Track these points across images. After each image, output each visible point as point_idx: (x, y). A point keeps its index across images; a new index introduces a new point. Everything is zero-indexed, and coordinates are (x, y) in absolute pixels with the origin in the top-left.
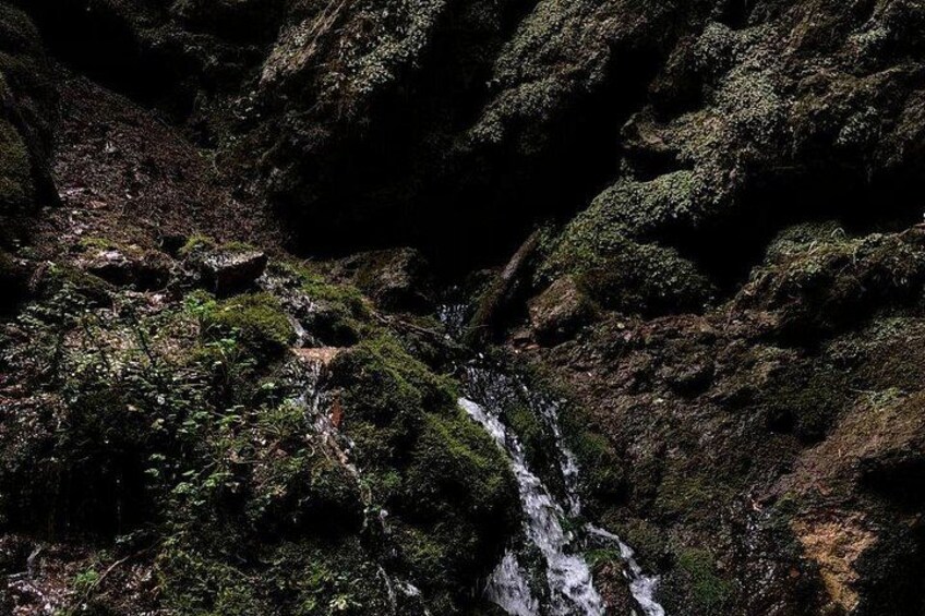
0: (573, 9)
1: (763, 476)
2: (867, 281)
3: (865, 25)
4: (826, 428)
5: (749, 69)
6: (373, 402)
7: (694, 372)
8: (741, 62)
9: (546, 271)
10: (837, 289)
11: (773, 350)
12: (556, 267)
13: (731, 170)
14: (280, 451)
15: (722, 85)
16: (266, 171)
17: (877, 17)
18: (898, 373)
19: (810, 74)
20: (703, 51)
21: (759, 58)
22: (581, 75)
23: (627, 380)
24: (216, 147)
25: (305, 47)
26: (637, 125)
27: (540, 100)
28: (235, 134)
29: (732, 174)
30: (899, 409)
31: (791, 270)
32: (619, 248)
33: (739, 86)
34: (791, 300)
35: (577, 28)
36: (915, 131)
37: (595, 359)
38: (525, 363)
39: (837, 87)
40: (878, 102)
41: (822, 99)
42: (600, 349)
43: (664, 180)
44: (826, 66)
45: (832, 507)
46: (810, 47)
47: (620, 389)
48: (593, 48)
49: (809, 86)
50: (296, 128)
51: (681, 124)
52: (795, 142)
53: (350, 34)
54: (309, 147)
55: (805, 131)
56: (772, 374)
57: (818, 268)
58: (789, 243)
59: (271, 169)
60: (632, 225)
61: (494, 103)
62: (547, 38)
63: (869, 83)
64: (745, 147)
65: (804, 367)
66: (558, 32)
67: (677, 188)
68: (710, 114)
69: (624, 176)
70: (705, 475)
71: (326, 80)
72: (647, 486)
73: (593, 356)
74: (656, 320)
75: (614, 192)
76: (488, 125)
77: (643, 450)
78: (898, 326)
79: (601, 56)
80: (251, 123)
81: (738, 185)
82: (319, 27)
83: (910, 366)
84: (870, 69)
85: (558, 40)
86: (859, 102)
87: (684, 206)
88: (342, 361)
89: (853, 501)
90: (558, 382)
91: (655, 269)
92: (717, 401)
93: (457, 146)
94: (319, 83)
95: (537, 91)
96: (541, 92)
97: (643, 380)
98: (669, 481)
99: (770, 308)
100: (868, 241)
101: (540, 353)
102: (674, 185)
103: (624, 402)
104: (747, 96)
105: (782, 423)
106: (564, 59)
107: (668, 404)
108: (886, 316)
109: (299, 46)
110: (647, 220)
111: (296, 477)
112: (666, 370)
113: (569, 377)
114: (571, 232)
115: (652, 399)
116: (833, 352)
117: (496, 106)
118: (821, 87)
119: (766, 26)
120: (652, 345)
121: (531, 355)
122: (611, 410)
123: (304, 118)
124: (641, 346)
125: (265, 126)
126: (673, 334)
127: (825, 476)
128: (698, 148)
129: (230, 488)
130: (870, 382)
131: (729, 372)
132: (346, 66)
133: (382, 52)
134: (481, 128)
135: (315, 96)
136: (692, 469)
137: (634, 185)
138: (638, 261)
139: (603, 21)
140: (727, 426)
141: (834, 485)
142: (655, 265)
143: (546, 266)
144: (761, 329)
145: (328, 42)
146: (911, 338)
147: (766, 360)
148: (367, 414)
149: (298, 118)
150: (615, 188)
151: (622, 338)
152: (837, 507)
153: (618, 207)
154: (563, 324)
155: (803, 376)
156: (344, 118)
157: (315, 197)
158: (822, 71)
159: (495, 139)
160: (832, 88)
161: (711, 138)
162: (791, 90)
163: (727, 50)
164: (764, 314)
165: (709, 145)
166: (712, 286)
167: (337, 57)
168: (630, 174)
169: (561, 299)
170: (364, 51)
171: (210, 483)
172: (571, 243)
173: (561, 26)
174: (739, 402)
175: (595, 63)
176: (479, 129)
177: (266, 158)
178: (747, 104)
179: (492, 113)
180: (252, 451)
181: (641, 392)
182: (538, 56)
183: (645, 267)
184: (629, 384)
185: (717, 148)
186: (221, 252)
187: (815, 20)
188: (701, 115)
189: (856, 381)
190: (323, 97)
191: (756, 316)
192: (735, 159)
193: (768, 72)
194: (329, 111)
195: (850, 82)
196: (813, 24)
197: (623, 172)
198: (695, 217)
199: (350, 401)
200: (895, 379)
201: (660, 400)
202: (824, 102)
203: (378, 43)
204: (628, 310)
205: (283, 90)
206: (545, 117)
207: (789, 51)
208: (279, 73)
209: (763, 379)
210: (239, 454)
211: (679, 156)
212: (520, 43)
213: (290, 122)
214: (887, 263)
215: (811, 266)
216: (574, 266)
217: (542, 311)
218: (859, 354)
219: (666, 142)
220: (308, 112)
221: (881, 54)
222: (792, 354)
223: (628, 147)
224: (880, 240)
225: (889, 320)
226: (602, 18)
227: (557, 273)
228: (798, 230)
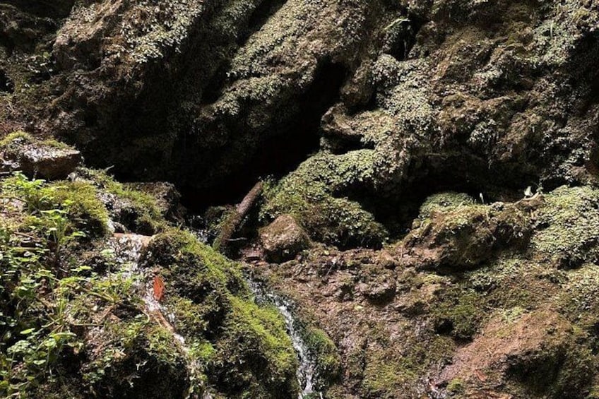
0: (291, 30)
1: (433, 366)
2: (496, 233)
3: (486, 67)
4: (473, 333)
5: (410, 86)
6: (189, 281)
7: (383, 288)
8: (404, 82)
9: (268, 211)
10: (477, 237)
11: (434, 277)
12: (276, 209)
13: (400, 151)
14: (113, 317)
15: (391, 95)
16: (54, 113)
17: (493, 63)
18: (520, 297)
19: (450, 94)
20: (379, 71)
21: (416, 80)
22: (296, 76)
23: (336, 291)
24: (11, 92)
25: (94, 23)
26: (334, 115)
27: (266, 90)
28: (30, 83)
29: (401, 154)
30: (528, 321)
31: (447, 221)
32: (322, 199)
33: (403, 97)
34: (448, 242)
35: (294, 43)
36: (519, 138)
37: (311, 274)
38: (260, 274)
39: (469, 104)
40: (496, 117)
41: (460, 111)
42: (315, 267)
43: (352, 155)
44: (461, 91)
45: (489, 390)
46: (450, 77)
47: (331, 298)
48: (305, 59)
49: (451, 102)
50: (82, 83)
51: (363, 118)
52: (442, 137)
53: (130, 20)
54: (92, 98)
55: (449, 131)
56: (436, 293)
57: (465, 221)
58: (437, 205)
59: (60, 112)
60: (329, 184)
61: (232, 88)
62: (272, 48)
63: (490, 104)
64: (409, 137)
65: (456, 289)
66: (280, 44)
67: (362, 160)
68: (382, 114)
69: (323, 150)
70: (397, 363)
71: (109, 49)
72: (356, 370)
73: (309, 272)
74: (353, 250)
75: (316, 160)
76: (228, 102)
77: (352, 343)
78: (517, 265)
79: (311, 64)
80: (43, 76)
81: (405, 162)
82: (105, 10)
83: (528, 293)
84: (489, 96)
85: (280, 50)
86: (483, 116)
87: (368, 173)
88: (161, 243)
89: (502, 386)
90: (286, 290)
91: (346, 216)
92: (399, 310)
93: (204, 114)
94: (104, 51)
95: (264, 84)
96: (266, 84)
97: (347, 292)
98: (371, 368)
99: (431, 247)
100: (495, 207)
101: (270, 267)
102: (360, 159)
103: (334, 307)
104: (409, 104)
105: (444, 328)
106: (283, 63)
107: (366, 310)
108: (507, 257)
109: (88, 21)
110: (341, 182)
111: (134, 341)
112: (362, 286)
113: (294, 286)
114: (286, 184)
115: (354, 306)
116: (474, 280)
117: (234, 90)
118: (459, 104)
119: (421, 60)
120: (352, 267)
121: (264, 269)
122: (325, 312)
123: (89, 76)
124: (343, 268)
125: (55, 79)
126: (365, 261)
127: (480, 367)
128: (378, 134)
129: (73, 348)
130: (500, 302)
131: (407, 290)
132: (126, 42)
133: (154, 37)
134: (223, 103)
135: (100, 61)
136: (387, 358)
137: (331, 156)
138: (335, 209)
139: (312, 41)
140: (408, 328)
141: (488, 374)
142: (347, 213)
143: (269, 207)
144: (425, 261)
145: (113, 21)
146: (526, 274)
147: (431, 283)
148: (184, 291)
149: (85, 76)
150: (316, 157)
151: (330, 261)
152: (492, 390)
153: (319, 171)
154: (289, 247)
155: (455, 296)
156: (123, 80)
157: (94, 138)
158: (459, 93)
159: (233, 113)
160: (466, 104)
161: (386, 129)
162: (438, 103)
163: (394, 73)
164: (427, 251)
165: (386, 133)
166: (385, 231)
167: (120, 34)
168: (327, 149)
169: (284, 230)
170: (141, 33)
171: (50, 343)
172: (287, 192)
173: (282, 41)
174: (415, 312)
175: (306, 68)
176: (221, 104)
177: (57, 102)
178: (410, 109)
179: (231, 94)
180: (87, 314)
181: (345, 301)
182: (265, 59)
183: (339, 214)
184: (337, 294)
185: (391, 135)
186: (40, 146)
187: (454, 60)
188: (377, 113)
189: (490, 302)
190: (107, 61)
191: (421, 253)
192: (403, 144)
193: (423, 89)
194: (111, 73)
195: (477, 102)
196: (452, 63)
197: (323, 146)
198: (375, 182)
199: (167, 278)
200: (519, 300)
201: (360, 307)
202: (462, 113)
203: (151, 30)
204: (329, 243)
205: (73, 53)
206: (269, 102)
207: (437, 78)
208: (71, 39)
209: (430, 296)
210: (76, 317)
211: (362, 140)
212: (251, 49)
213: (77, 78)
214: (509, 222)
215: (460, 220)
216: (290, 208)
217: (270, 238)
218: (493, 283)
219: (354, 129)
220: (94, 72)
221: (496, 87)
222: (447, 280)
223: (327, 129)
224: (503, 207)
225: (509, 260)
226: (311, 39)
227: (277, 213)
228: (441, 197)
